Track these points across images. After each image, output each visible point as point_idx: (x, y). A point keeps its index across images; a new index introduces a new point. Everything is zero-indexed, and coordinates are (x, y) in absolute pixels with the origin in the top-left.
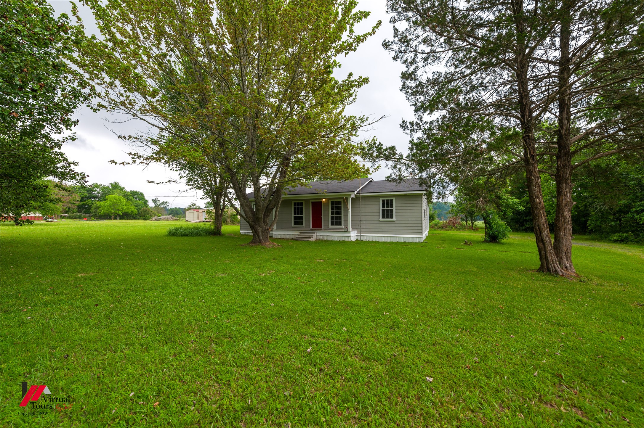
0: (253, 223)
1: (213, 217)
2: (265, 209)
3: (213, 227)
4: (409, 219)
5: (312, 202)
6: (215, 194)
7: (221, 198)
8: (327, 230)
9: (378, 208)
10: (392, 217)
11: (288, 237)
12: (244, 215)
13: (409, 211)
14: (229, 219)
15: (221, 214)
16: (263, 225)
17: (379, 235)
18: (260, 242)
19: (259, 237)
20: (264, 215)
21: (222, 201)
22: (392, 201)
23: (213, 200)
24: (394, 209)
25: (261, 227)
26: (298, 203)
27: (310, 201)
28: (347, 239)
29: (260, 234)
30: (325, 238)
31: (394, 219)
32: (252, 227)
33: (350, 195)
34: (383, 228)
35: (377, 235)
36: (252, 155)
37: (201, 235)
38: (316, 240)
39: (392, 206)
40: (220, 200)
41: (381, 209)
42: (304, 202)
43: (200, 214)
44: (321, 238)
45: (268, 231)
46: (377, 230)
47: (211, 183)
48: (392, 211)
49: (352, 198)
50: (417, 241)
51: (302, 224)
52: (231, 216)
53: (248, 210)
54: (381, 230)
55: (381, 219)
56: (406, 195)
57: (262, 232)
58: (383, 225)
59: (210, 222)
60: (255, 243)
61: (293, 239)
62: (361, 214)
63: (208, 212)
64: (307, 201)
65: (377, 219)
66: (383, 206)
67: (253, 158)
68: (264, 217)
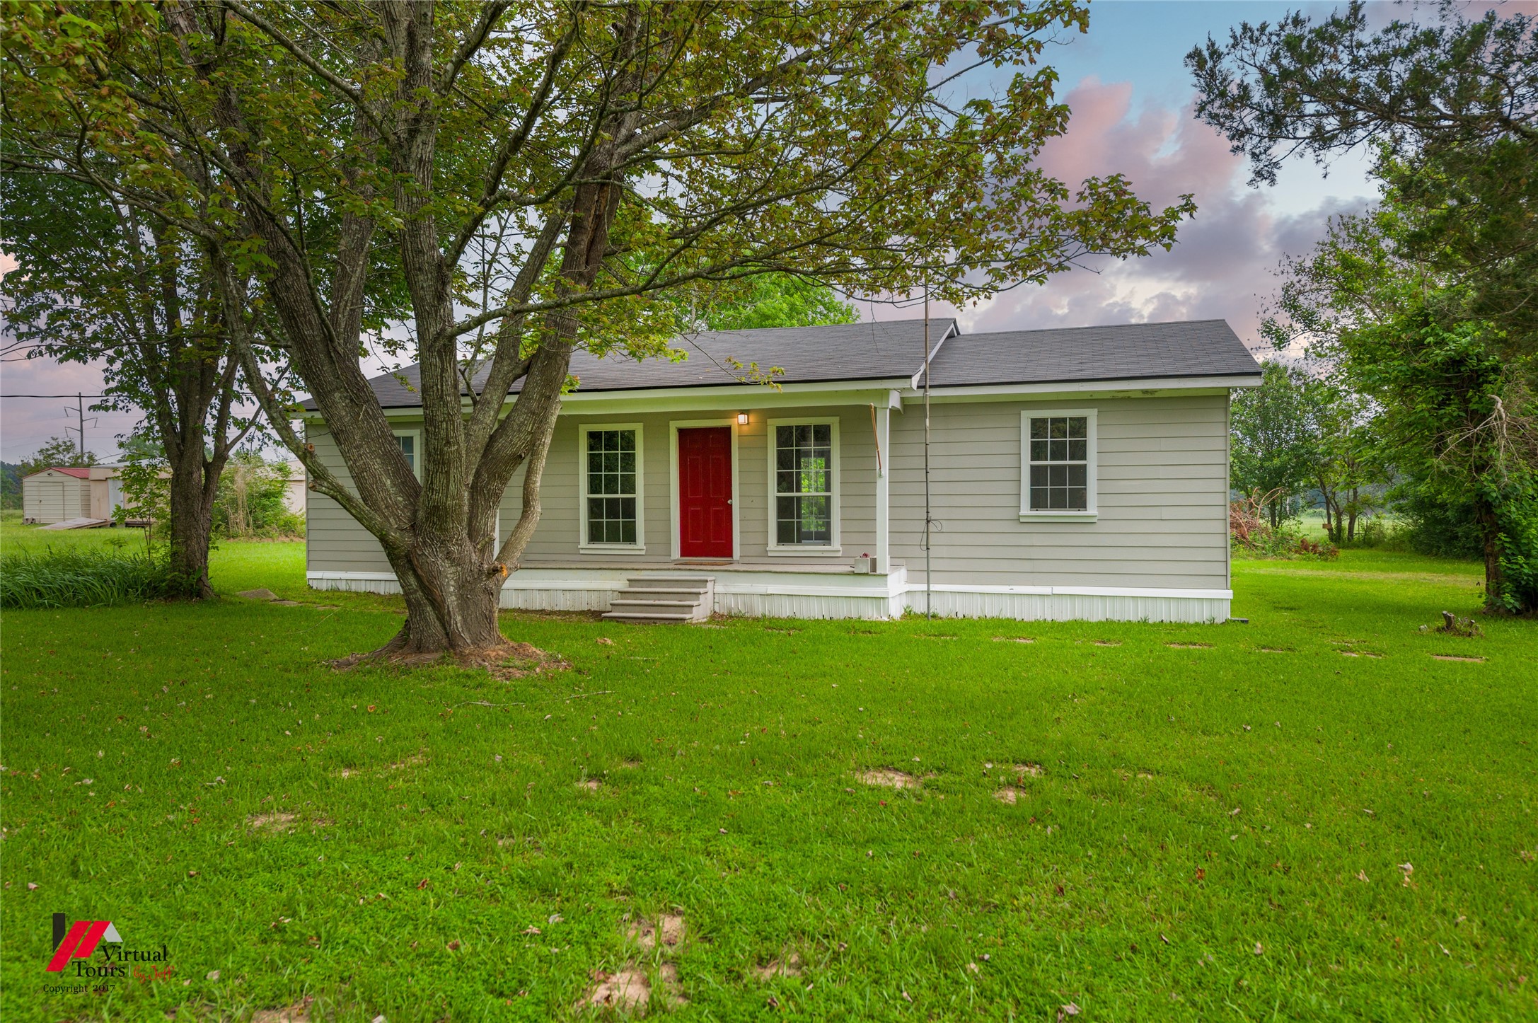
0: (408, 540)
1: (163, 505)
2: (476, 459)
3: (161, 552)
4: (1166, 513)
5: (682, 432)
6: (170, 380)
7: (205, 402)
8: (762, 565)
9: (1010, 461)
10: (1079, 501)
11: (563, 603)
12: (355, 494)
13: (1162, 473)
14: (241, 516)
15: (207, 490)
16: (469, 546)
17: (1018, 589)
18: (451, 643)
19: (444, 619)
20: (475, 489)
21: (210, 423)
22: (1079, 426)
23: (163, 416)
24: (1092, 463)
25: (455, 562)
26: (611, 435)
27: (674, 426)
28: (870, 613)
29: (452, 601)
30: (759, 609)
31: (1092, 509)
32: (401, 560)
33: (884, 394)
34: (1034, 553)
35: (1005, 589)
36: (413, 133)
37: (96, 599)
38: (715, 617)
39: (1079, 450)
40: (202, 413)
41: (1026, 462)
42: (638, 428)
43: (97, 490)
44: (737, 606)
45: (491, 584)
46: (1005, 566)
47: (150, 325)
48: (1079, 475)
49: (894, 412)
50: (1206, 617)
51: (630, 537)
52: (251, 496)
53: (376, 465)
54: (1027, 566)
55: (1025, 509)
56: (1149, 400)
57: (462, 586)
58: (1036, 540)
59: (142, 525)
60: (420, 648)
61: (596, 615)
62: (933, 488)
63: (135, 479)
64: (656, 423)
65: (1010, 514)
66: (1037, 451)
67: (416, 151)
68: (473, 505)
